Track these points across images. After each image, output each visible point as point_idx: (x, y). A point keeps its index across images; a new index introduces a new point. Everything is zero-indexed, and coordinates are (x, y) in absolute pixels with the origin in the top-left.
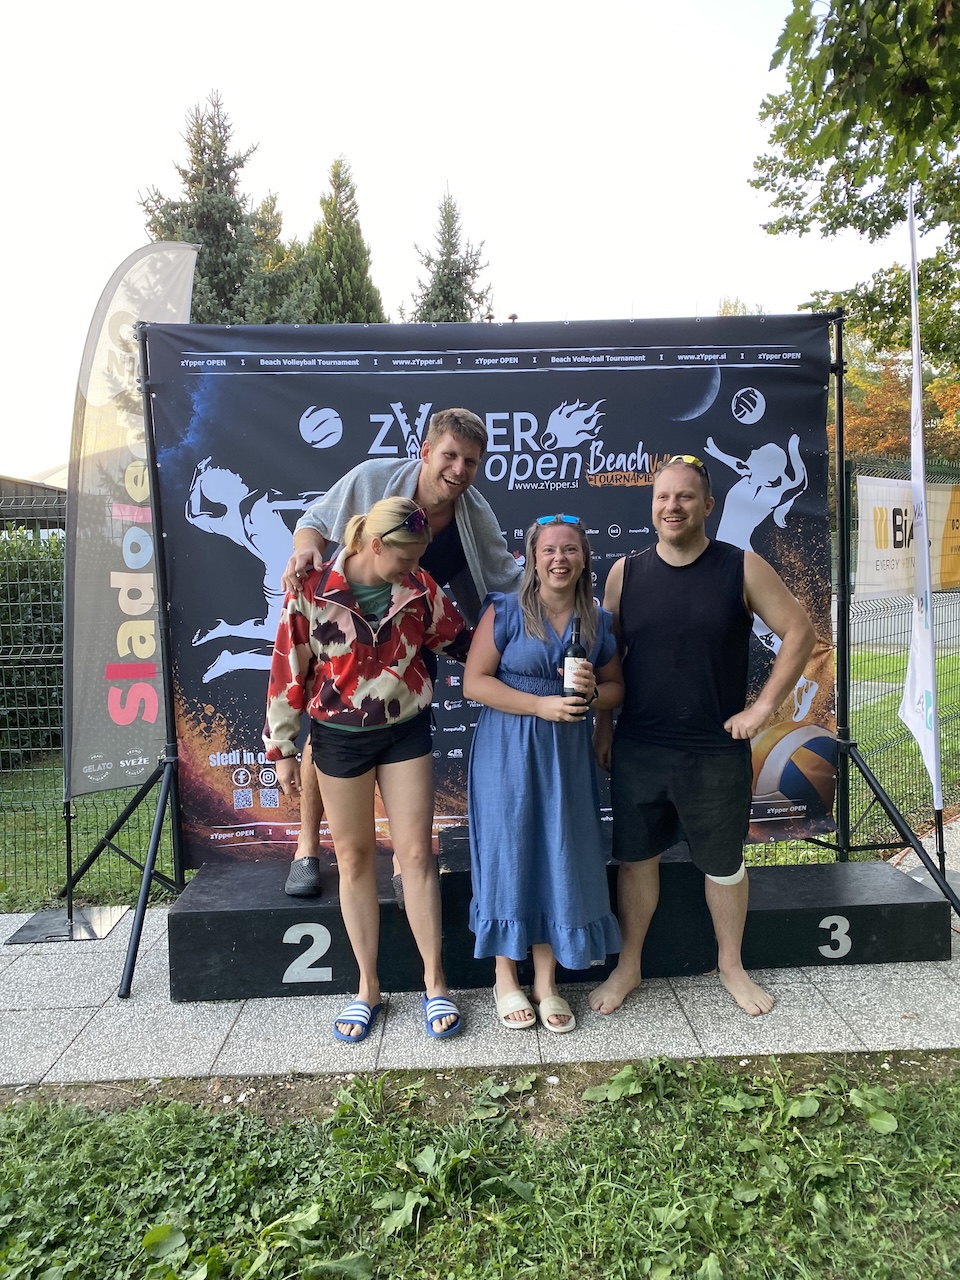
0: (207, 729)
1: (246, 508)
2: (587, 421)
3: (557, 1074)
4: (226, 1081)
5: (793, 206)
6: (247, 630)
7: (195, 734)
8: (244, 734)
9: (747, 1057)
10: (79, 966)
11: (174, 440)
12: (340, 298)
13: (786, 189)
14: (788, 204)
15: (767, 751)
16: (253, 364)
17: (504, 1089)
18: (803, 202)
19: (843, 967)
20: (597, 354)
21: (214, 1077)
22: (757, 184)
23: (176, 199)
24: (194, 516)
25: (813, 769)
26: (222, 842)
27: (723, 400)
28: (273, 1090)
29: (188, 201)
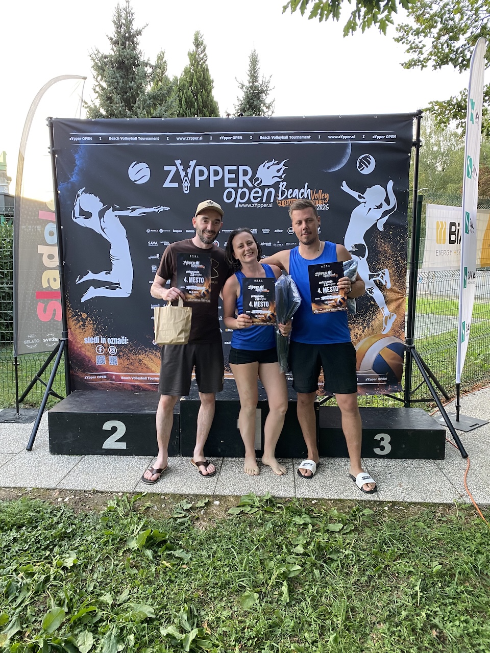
0: (83, 325)
1: (101, 214)
2: (278, 171)
3: (220, 500)
4: (62, 491)
5: (418, 52)
6: (102, 276)
7: (77, 327)
8: (101, 328)
9: (317, 499)
10: (15, 435)
11: (66, 179)
12: (196, 107)
13: (414, 43)
14: (415, 51)
15: (367, 348)
16: (105, 140)
17: (190, 506)
18: (424, 50)
19: (385, 460)
20: (285, 134)
21: (57, 489)
22: (397, 40)
23: (107, 54)
24: (76, 218)
25: (392, 359)
26: (90, 380)
27: (353, 161)
28: (82, 497)
29: (113, 54)
